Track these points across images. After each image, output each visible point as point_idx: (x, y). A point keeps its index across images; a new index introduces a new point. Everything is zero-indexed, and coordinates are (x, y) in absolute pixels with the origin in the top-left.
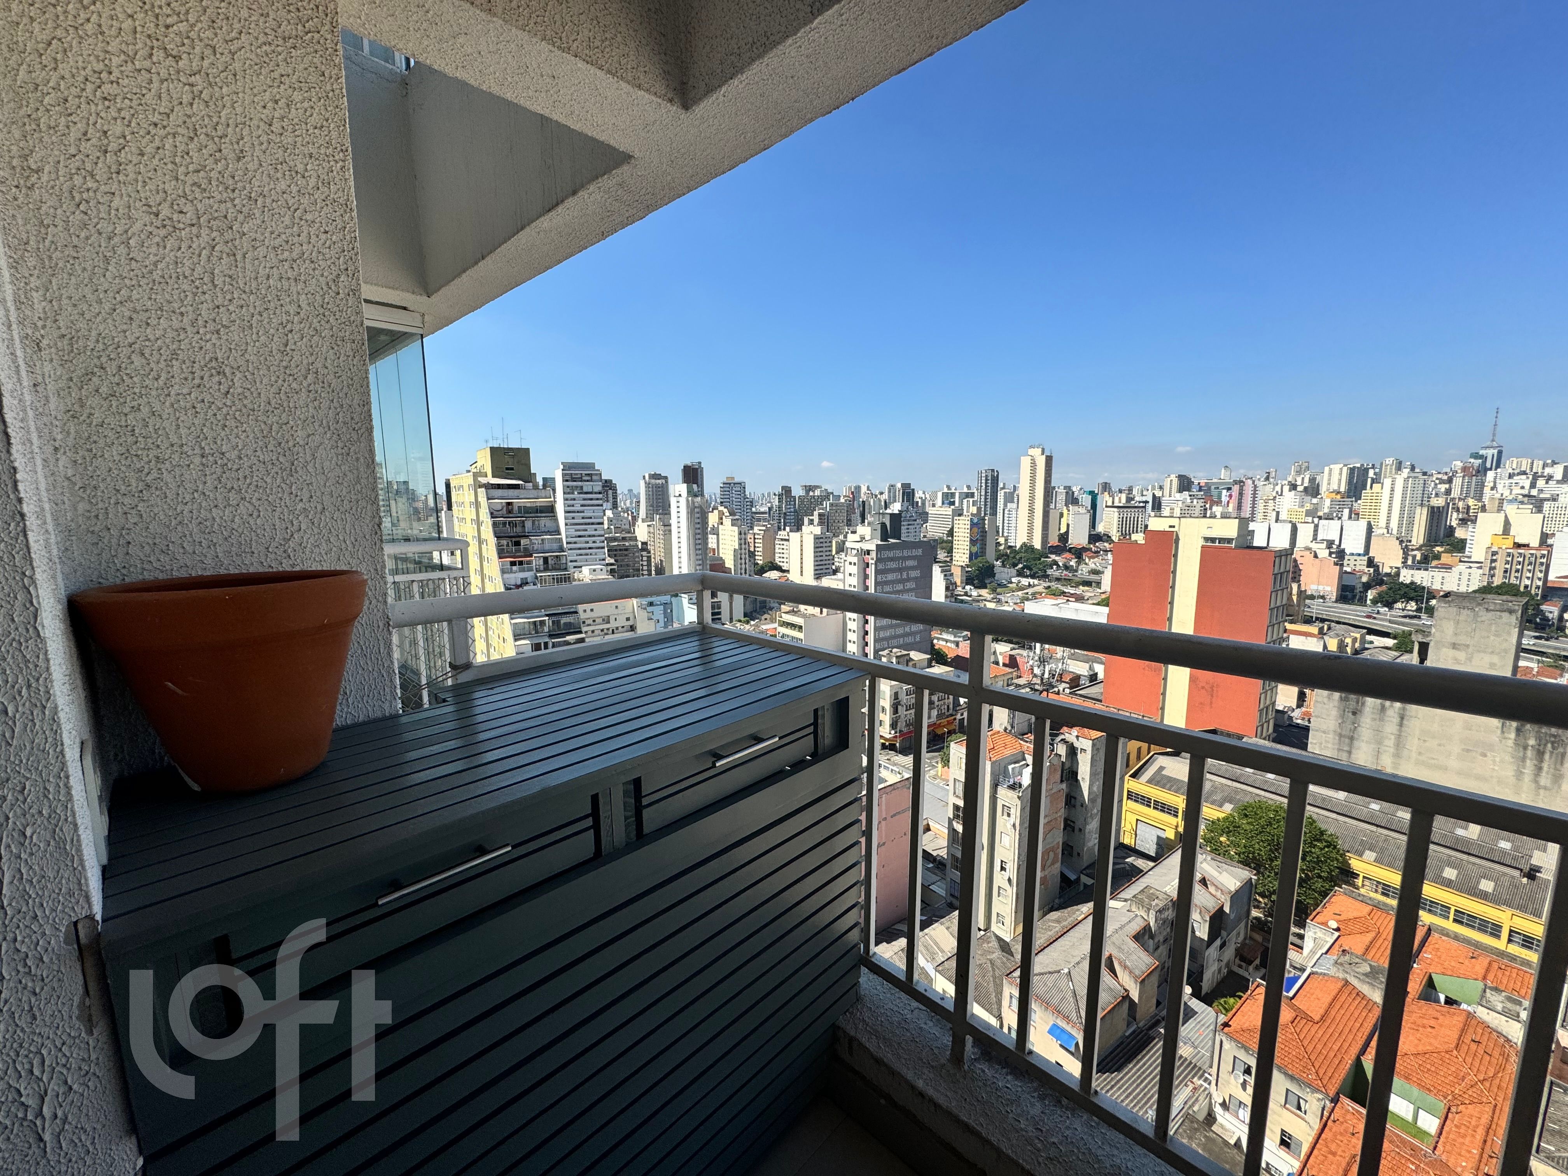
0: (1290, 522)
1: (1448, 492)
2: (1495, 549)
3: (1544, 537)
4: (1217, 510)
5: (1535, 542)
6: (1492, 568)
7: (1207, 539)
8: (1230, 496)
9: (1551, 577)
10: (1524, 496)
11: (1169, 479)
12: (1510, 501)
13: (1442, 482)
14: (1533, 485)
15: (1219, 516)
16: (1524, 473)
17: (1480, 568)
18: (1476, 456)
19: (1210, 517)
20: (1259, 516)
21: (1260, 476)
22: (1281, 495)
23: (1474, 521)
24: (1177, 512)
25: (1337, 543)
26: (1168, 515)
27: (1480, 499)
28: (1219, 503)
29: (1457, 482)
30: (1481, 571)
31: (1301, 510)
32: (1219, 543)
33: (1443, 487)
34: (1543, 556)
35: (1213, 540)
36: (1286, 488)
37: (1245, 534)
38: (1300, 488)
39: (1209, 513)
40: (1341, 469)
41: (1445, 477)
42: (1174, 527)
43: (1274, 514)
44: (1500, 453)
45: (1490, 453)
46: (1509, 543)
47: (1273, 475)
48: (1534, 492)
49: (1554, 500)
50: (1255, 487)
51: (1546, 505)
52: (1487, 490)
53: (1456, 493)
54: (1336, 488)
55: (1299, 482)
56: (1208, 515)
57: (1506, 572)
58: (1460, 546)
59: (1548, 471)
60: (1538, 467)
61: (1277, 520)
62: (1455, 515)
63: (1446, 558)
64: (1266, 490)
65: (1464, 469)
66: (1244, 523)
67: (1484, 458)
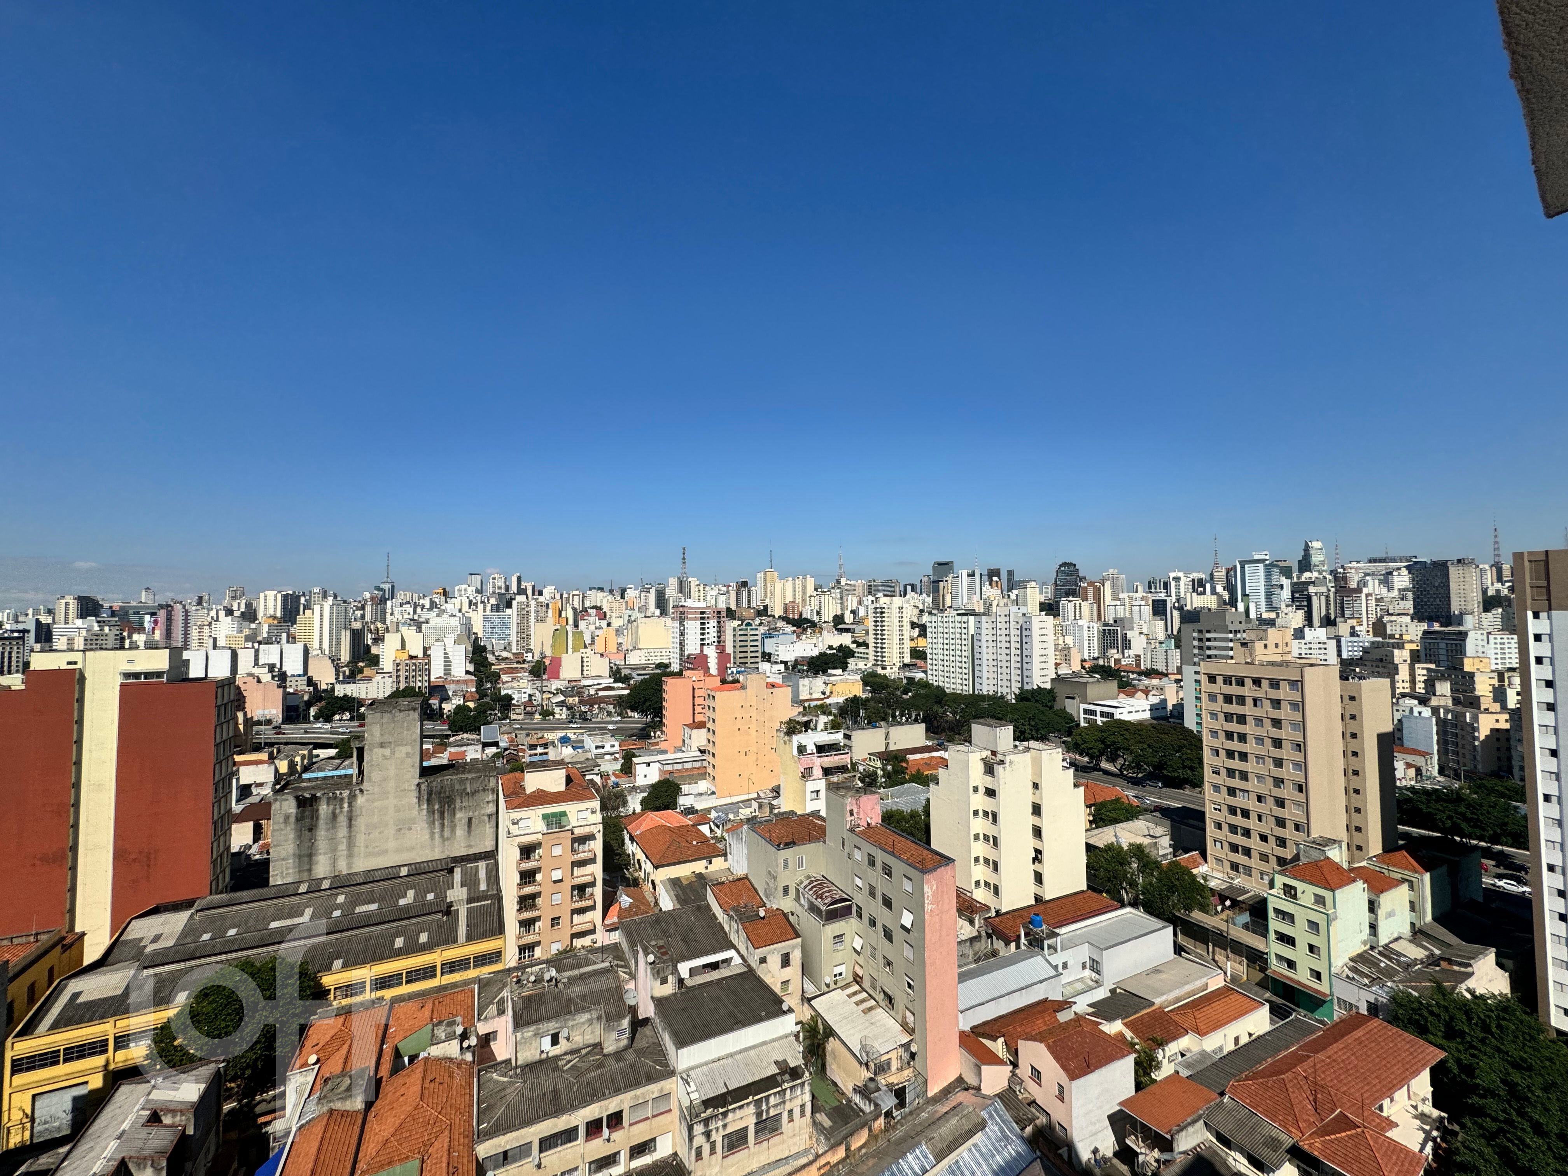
0: (230, 648)
1: (363, 617)
2: (398, 661)
3: (425, 649)
4: (140, 639)
5: (421, 655)
6: (398, 676)
7: (127, 675)
8: (156, 622)
9: (432, 679)
10: (411, 620)
11: (63, 602)
12: (403, 624)
13: (358, 609)
14: (415, 612)
15: (142, 646)
16: (408, 603)
17: (390, 677)
18: (378, 589)
19: (130, 648)
20: (194, 643)
21: (190, 601)
22: (217, 620)
23: (383, 641)
24: (79, 643)
25: (278, 666)
26: (65, 648)
27: (384, 623)
28: (141, 629)
29: (368, 608)
30: (391, 680)
31: (240, 635)
32: (145, 678)
33: (359, 613)
34: (426, 664)
35: (137, 675)
36: (222, 614)
37: (179, 665)
38: (237, 614)
39: (127, 642)
40: (276, 596)
41: (360, 605)
42: (75, 663)
43: (211, 640)
44: (393, 587)
45: (387, 587)
46: (406, 656)
47: (206, 599)
48: (416, 617)
49: (428, 623)
50: (187, 612)
51: (424, 626)
52: (388, 615)
53: (368, 618)
54: (272, 613)
55: (235, 607)
56: (127, 646)
57: (406, 678)
58: (374, 661)
59: (422, 601)
60: (416, 600)
61: (215, 647)
62: (369, 635)
63: (367, 672)
64: (199, 616)
65: (372, 599)
66: (176, 654)
67: (382, 590)
